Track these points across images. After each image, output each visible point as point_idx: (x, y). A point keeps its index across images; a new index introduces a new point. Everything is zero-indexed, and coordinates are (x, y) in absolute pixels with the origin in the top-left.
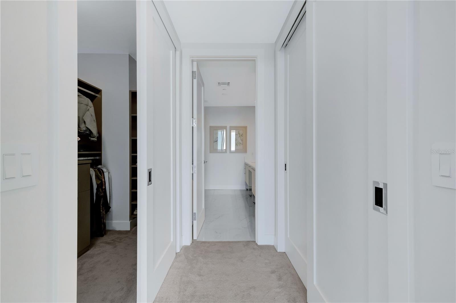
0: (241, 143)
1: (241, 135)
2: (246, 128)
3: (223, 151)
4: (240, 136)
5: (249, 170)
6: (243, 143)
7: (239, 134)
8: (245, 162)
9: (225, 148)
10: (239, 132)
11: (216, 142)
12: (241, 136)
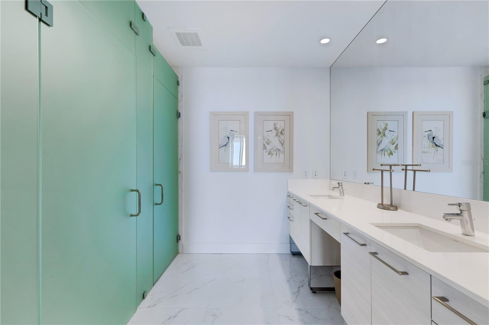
0: (279, 150)
1: (280, 131)
2: (290, 115)
3: (241, 167)
4: (277, 135)
5: (311, 221)
6: (284, 149)
7: (275, 129)
8: (288, 192)
9: (244, 163)
10: (275, 124)
11: (223, 148)
12: (279, 134)
